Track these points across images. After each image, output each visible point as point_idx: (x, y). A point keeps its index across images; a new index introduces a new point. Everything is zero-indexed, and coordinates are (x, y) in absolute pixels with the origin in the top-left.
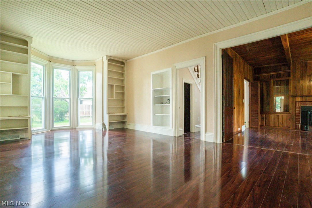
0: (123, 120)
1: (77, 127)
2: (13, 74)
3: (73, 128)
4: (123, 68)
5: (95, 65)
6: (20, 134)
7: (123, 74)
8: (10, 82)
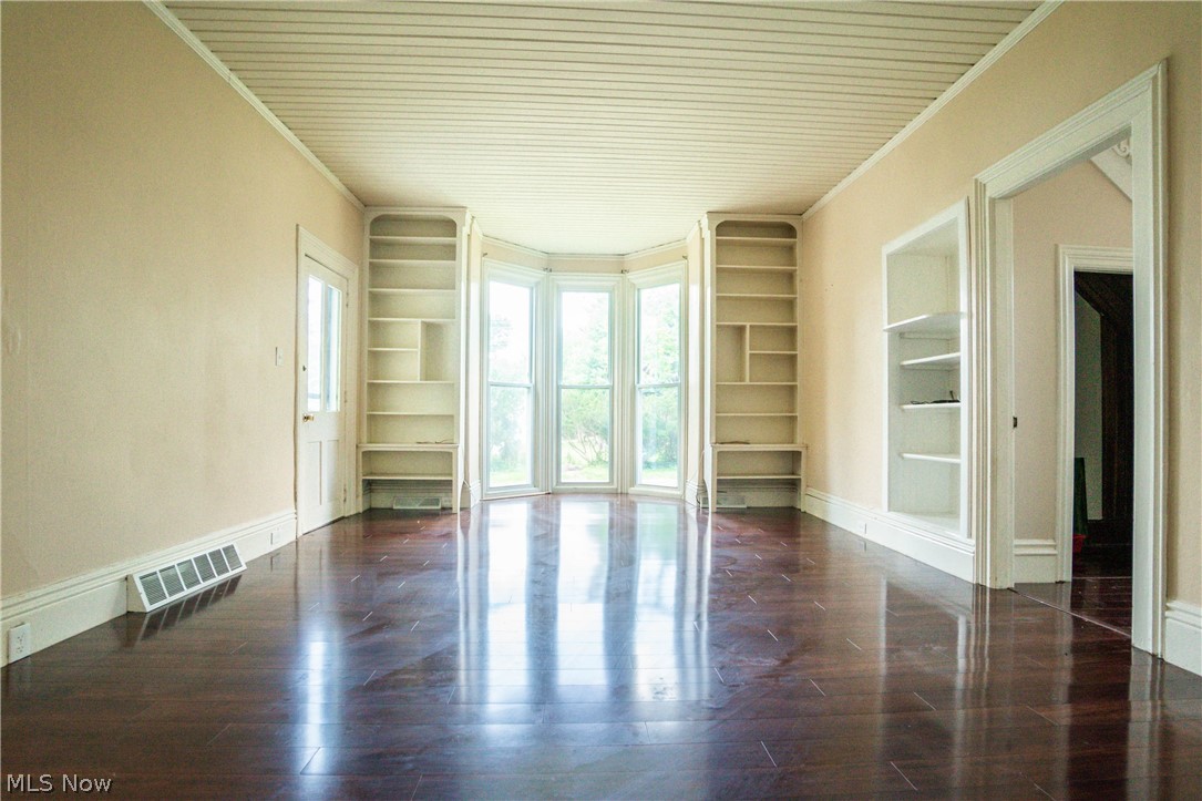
0: (793, 474)
1: (632, 490)
2: (423, 322)
3: (619, 491)
4: (791, 249)
5: (685, 258)
6: (441, 495)
7: (790, 277)
8: (417, 347)
